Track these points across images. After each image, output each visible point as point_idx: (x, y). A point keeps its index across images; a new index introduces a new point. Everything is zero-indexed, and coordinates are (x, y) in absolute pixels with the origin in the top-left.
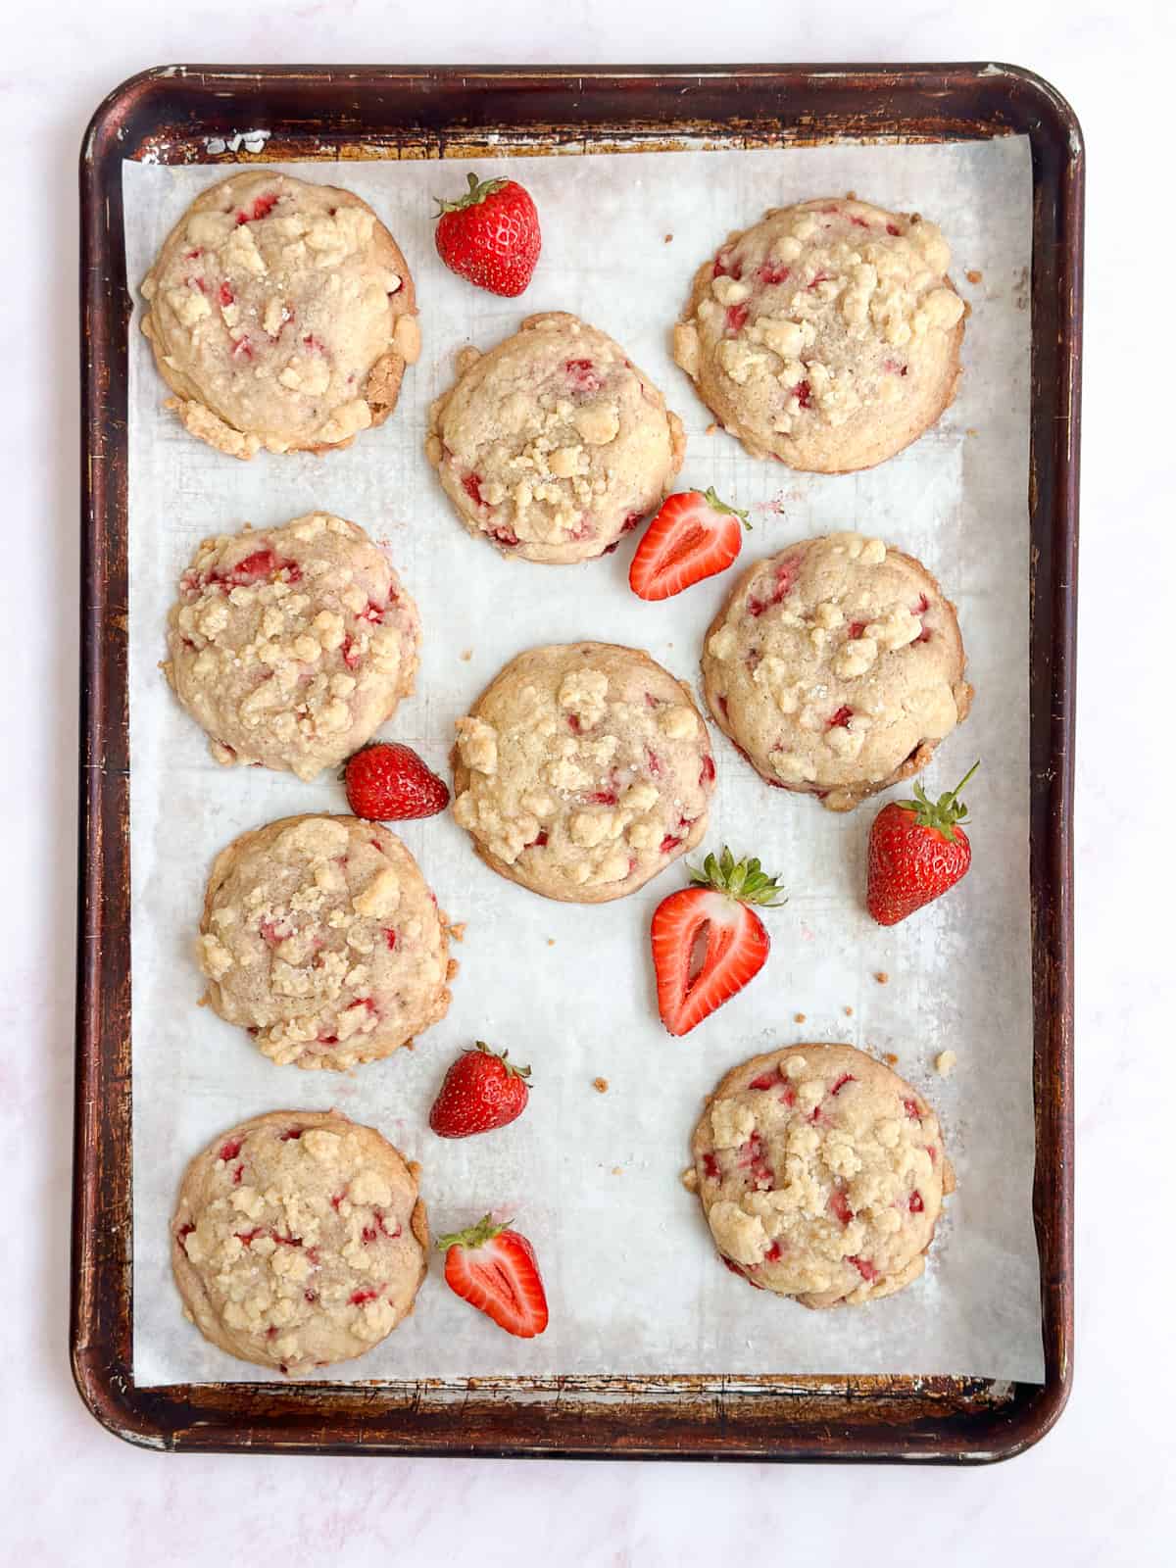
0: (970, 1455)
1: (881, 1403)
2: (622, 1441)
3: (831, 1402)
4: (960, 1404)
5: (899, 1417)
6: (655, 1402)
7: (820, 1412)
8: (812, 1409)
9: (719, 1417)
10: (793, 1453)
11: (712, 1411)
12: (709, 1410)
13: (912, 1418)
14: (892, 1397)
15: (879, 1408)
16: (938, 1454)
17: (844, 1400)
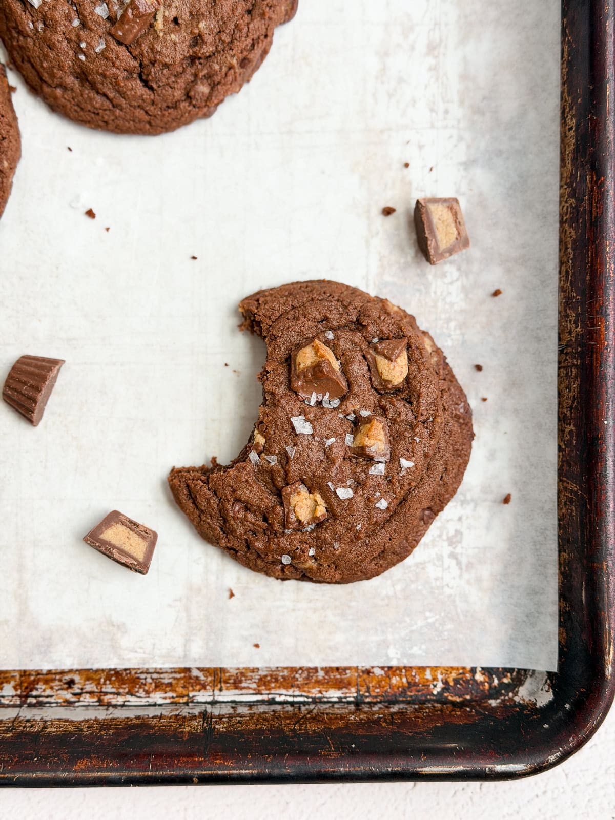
0: (500, 768)
1: (395, 709)
2: (82, 764)
3: (338, 710)
4: (485, 708)
5: (416, 725)
6: (132, 716)
7: (323, 722)
8: (314, 719)
9: (204, 730)
10: (288, 771)
11: (198, 724)
12: (194, 723)
13: (431, 726)
14: (408, 703)
15: (392, 714)
16: (460, 768)
17: (352, 707)
